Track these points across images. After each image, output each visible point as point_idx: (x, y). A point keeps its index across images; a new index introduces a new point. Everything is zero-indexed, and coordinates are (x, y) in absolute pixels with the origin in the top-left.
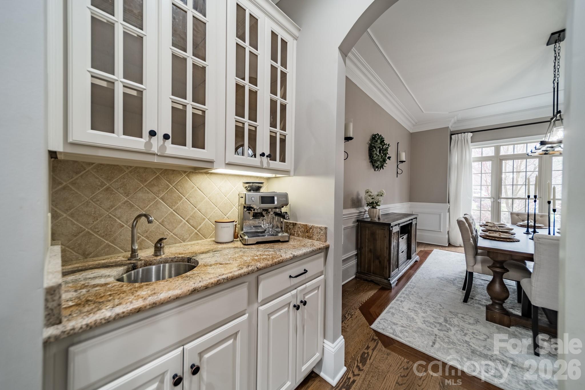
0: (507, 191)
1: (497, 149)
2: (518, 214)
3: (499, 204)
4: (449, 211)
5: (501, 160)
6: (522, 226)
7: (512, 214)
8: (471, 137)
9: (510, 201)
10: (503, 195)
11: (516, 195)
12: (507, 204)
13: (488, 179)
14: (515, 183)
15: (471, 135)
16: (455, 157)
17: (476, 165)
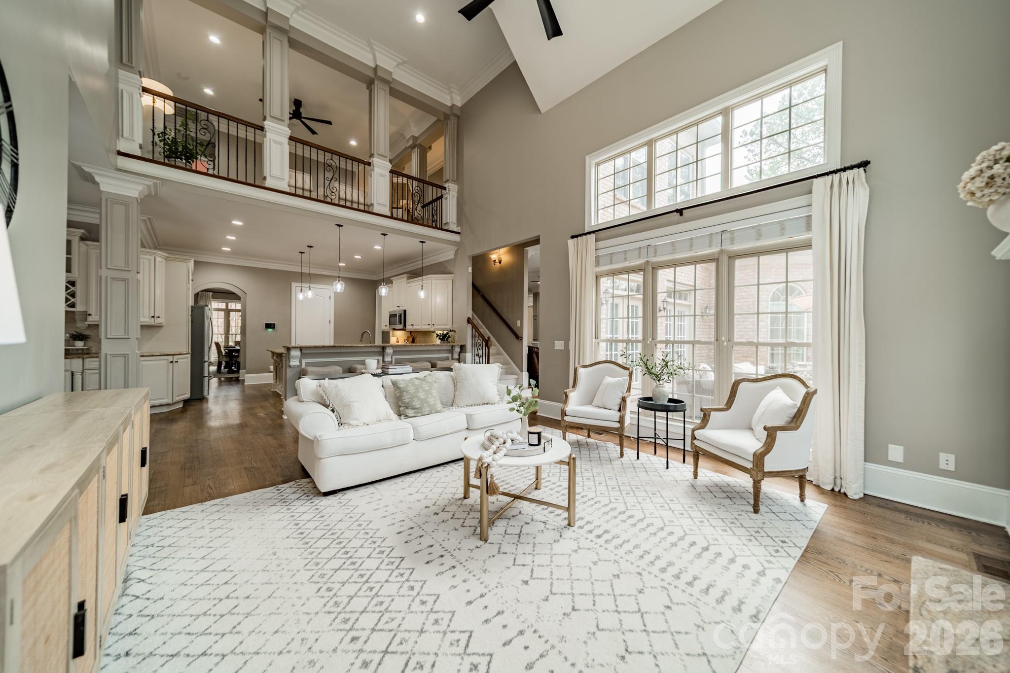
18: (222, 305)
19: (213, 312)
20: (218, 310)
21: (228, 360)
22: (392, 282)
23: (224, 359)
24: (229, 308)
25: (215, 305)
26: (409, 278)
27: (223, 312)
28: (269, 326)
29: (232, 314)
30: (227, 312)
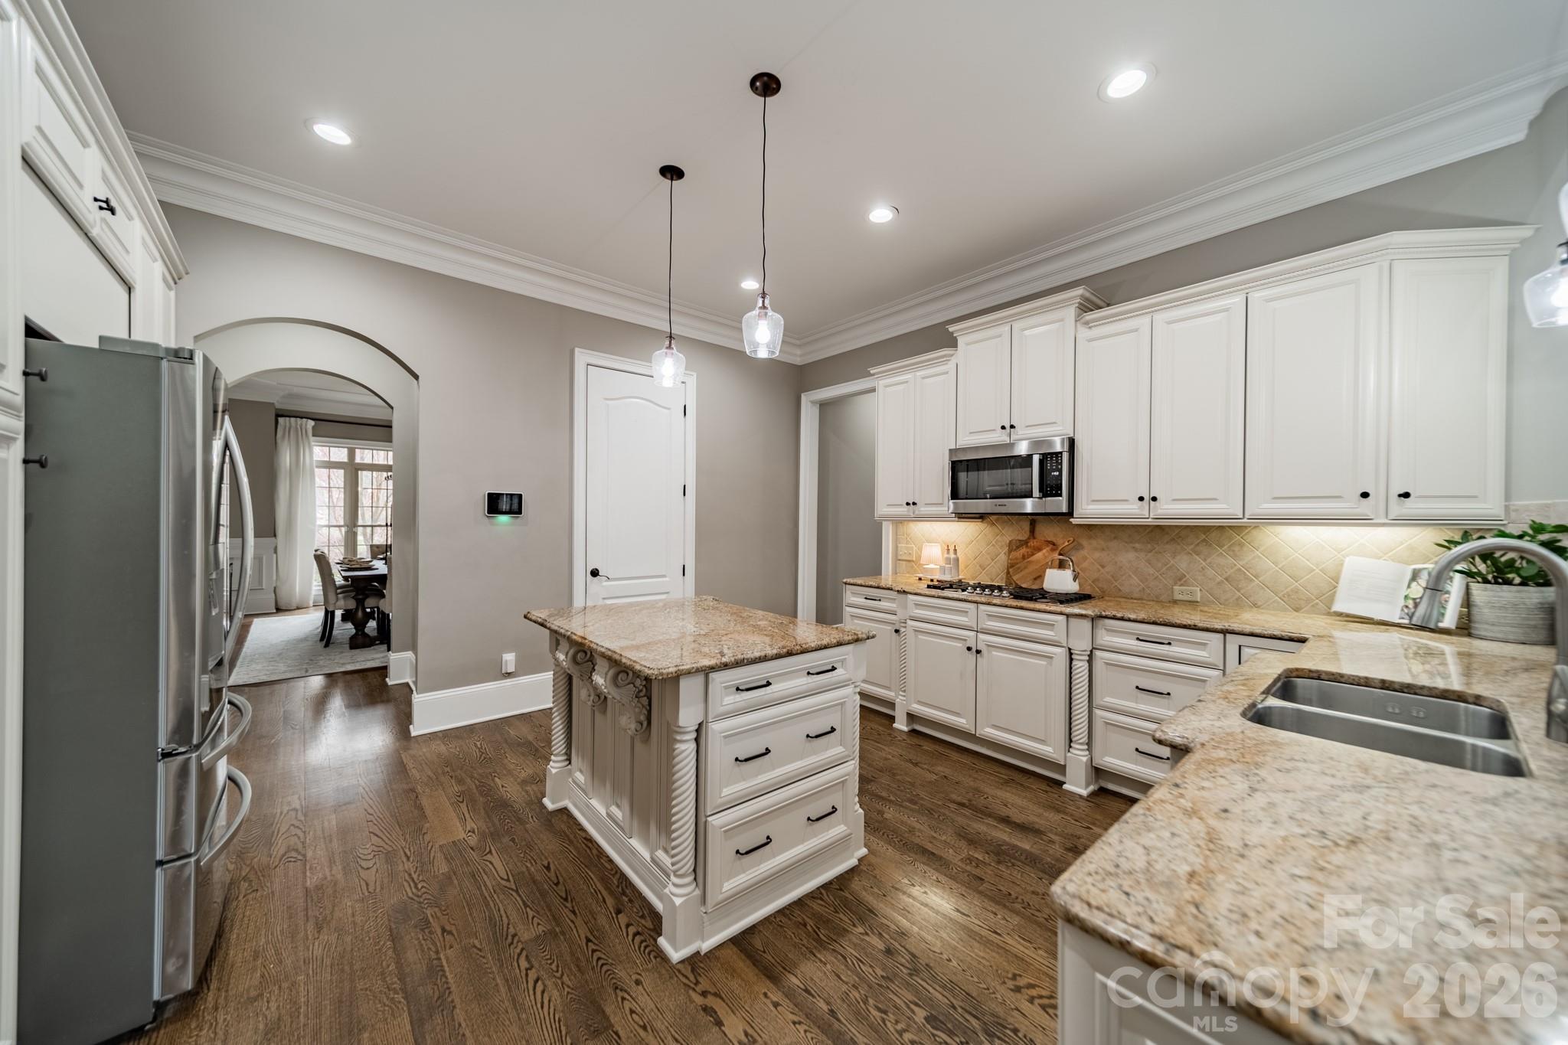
0: (365, 516)
1: (352, 454)
2: (378, 546)
3: (355, 534)
4: (276, 551)
5: (357, 470)
6: (381, 559)
7: (372, 546)
8: (313, 427)
9: (369, 530)
10: (360, 522)
11: (377, 520)
12: (365, 535)
13: (339, 497)
14: (374, 505)
15: (311, 423)
16: (286, 458)
17: (321, 474)
18: (340, 454)
19: (316, 470)
20: (331, 465)
21: (351, 604)
22: (952, 343)
23: (341, 603)
24: (358, 460)
25: (320, 451)
26: (1087, 307)
27: (342, 472)
28: (494, 505)
29: (365, 477)
30: (353, 470)
